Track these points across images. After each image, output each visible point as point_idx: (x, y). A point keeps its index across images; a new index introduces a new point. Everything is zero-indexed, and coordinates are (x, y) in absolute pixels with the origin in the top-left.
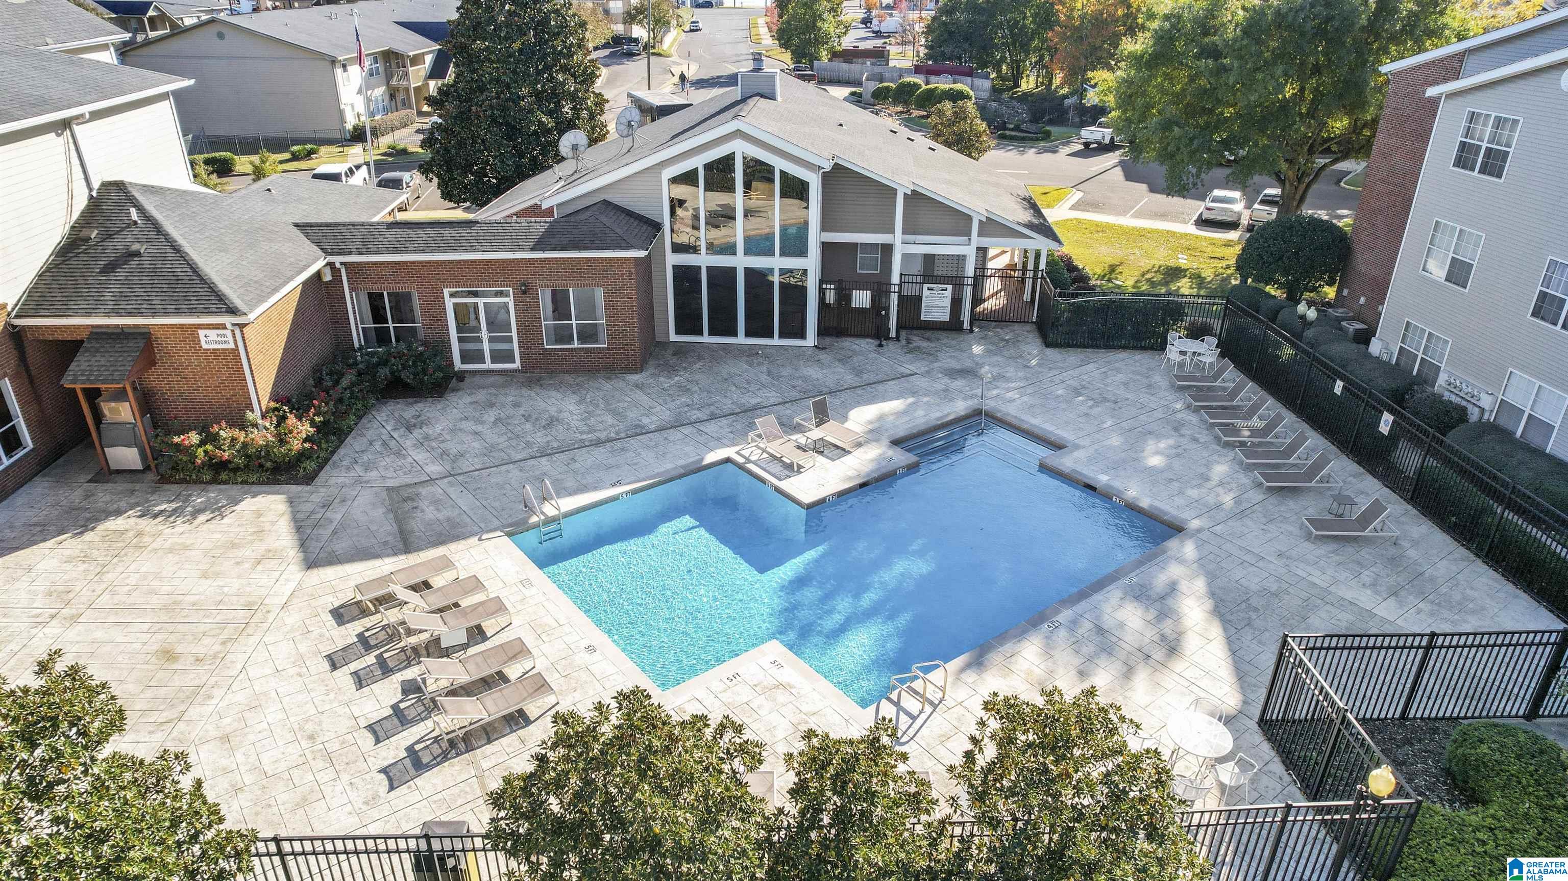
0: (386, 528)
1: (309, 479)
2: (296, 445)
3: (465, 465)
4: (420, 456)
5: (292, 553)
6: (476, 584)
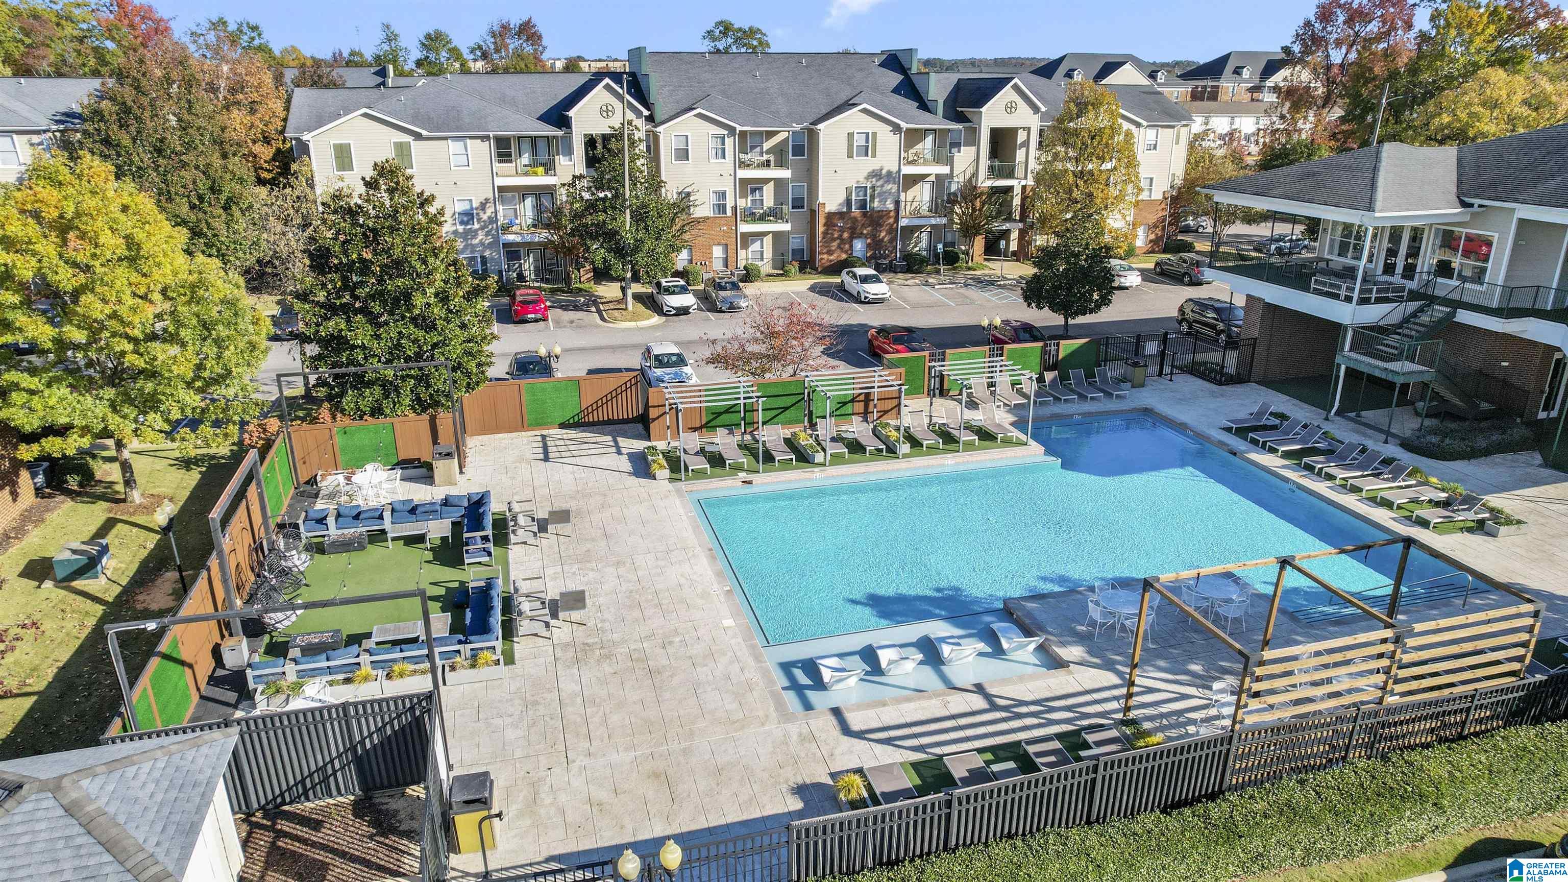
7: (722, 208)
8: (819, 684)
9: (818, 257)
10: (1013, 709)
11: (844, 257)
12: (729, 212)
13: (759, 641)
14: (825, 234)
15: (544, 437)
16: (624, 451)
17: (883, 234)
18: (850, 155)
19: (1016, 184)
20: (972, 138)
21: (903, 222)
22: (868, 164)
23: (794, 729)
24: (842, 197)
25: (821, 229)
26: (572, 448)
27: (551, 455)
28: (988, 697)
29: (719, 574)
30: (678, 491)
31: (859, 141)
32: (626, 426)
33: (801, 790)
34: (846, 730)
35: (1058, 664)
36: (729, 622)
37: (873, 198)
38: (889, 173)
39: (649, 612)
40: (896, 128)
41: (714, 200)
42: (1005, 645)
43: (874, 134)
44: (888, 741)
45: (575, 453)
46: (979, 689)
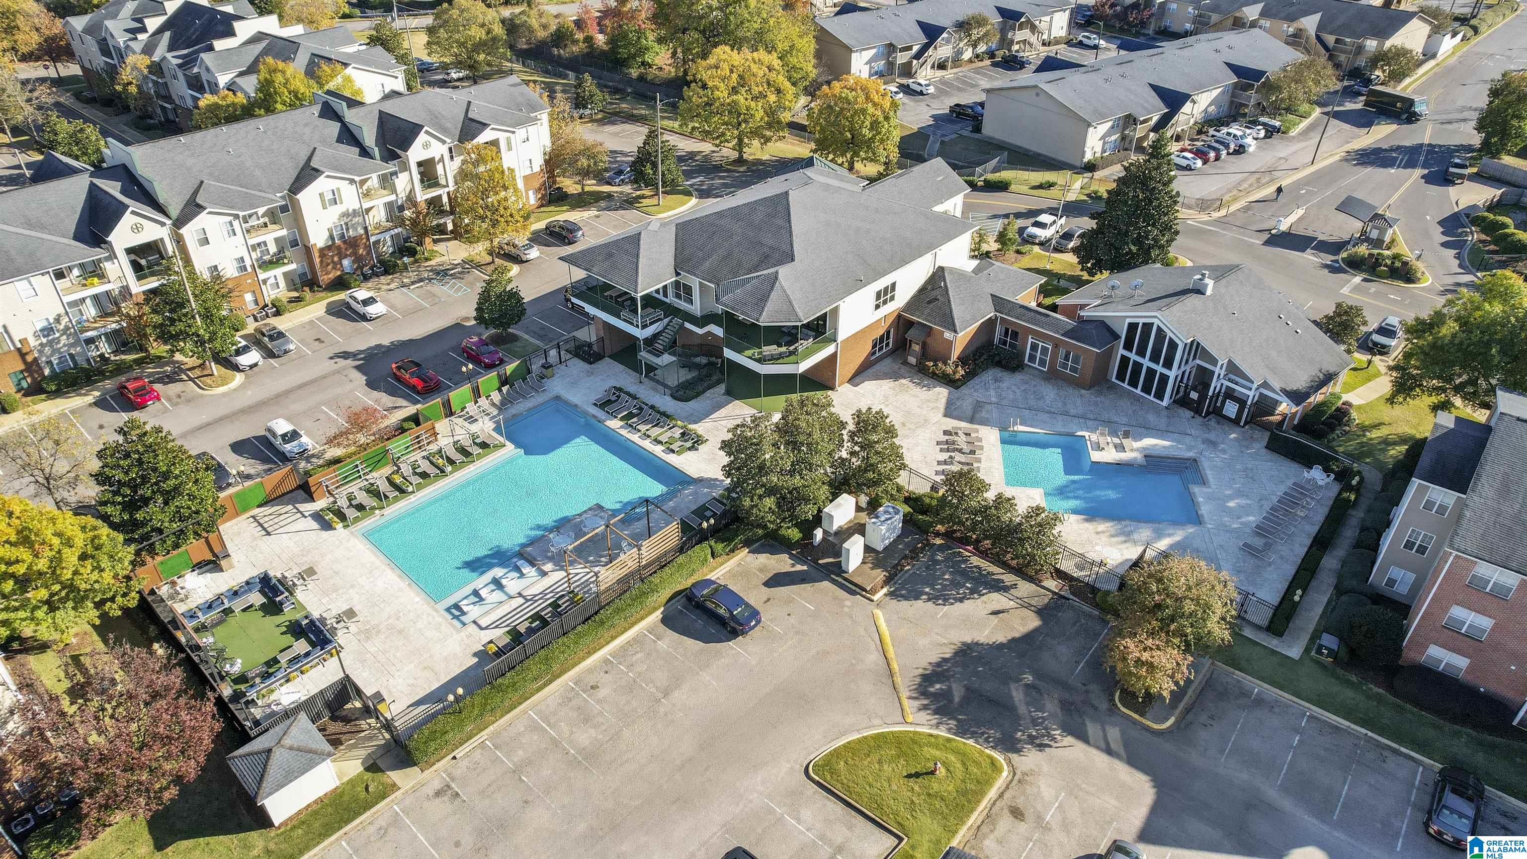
0: (969, 413)
1: (957, 388)
2: (957, 376)
3: (1004, 402)
4: (992, 393)
5: (942, 410)
6: (980, 440)
7: (243, 268)
8: (464, 613)
9: (321, 279)
10: (533, 599)
11: (339, 273)
12: (249, 269)
13: (433, 603)
14: (321, 262)
15: (253, 517)
16: (306, 514)
17: (361, 251)
18: (325, 207)
19: (442, 192)
20: (405, 167)
21: (373, 239)
22: (339, 209)
23: (463, 634)
24: (326, 234)
25: (317, 260)
26: (276, 520)
27: (269, 529)
28: (524, 597)
29: (400, 577)
30: (352, 533)
31: (329, 196)
32: (293, 494)
33: (475, 655)
34: (481, 628)
35: (544, 574)
36: (417, 599)
37: (347, 229)
38: (354, 210)
39: (382, 606)
40: (352, 181)
41: (236, 265)
42: (524, 571)
43: (338, 189)
44: (496, 627)
45: (281, 524)
46: (520, 595)
